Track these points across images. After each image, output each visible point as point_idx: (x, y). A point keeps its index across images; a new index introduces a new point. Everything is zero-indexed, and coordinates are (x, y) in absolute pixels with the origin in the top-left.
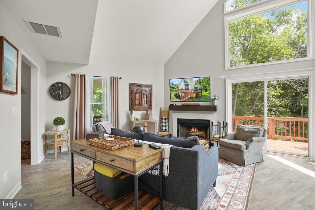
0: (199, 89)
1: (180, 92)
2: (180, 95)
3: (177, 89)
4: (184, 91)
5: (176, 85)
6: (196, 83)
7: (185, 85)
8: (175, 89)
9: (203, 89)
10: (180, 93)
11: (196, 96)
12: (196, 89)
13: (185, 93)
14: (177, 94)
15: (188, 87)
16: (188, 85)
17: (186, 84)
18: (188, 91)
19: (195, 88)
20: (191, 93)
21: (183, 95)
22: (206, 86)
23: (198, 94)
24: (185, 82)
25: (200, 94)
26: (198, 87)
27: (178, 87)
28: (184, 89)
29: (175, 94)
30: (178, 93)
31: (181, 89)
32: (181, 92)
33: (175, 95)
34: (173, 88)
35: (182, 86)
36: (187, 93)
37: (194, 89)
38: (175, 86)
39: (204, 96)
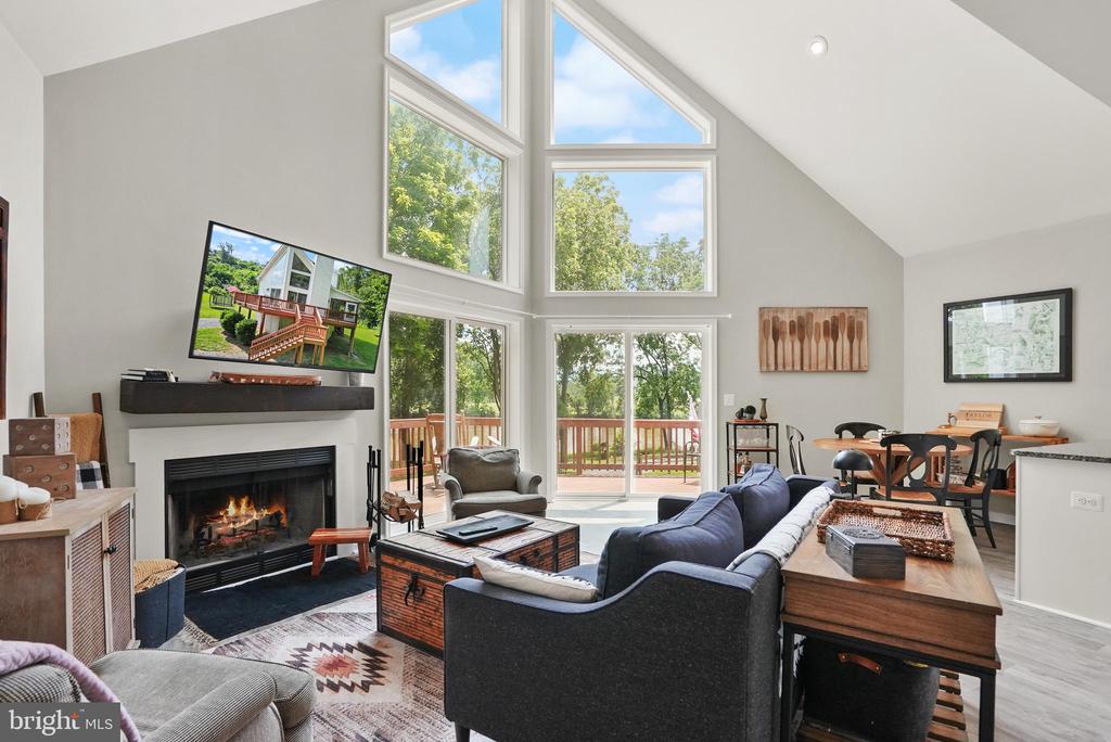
0: (347, 310)
1: (260, 310)
2: (255, 325)
3: (250, 290)
4: (283, 307)
5: (243, 266)
6: (340, 278)
7: (294, 280)
8: (235, 288)
9: (364, 316)
10: (256, 316)
11: (329, 341)
12: (335, 309)
13: (286, 319)
14: (238, 317)
15: (302, 291)
16: (305, 282)
17: (299, 278)
18: (302, 310)
19: (333, 301)
20: (309, 323)
21: (271, 326)
22: (374, 304)
23: (339, 330)
24: (298, 264)
25: (347, 332)
26: (344, 303)
27: (253, 282)
28: (283, 296)
29: (229, 314)
30: (245, 312)
31: (269, 294)
32: (265, 312)
33: (225, 325)
34: (224, 279)
35: (276, 280)
36: (294, 318)
37: (327, 306)
38: (237, 273)
39: (362, 345)
